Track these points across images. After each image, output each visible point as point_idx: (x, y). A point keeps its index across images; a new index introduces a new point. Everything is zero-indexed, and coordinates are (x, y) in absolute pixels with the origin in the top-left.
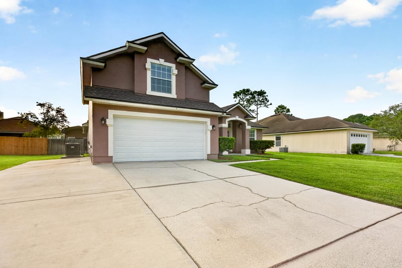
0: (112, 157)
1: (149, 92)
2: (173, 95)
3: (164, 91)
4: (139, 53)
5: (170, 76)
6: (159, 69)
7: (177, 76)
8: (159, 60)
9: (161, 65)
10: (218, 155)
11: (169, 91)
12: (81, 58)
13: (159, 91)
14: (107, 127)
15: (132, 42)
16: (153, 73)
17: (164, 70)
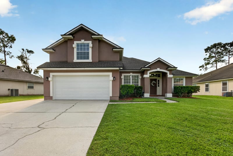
0: (52, 97)
1: (75, 60)
2: (90, 60)
3: (84, 59)
4: (70, 40)
5: (88, 49)
6: (81, 46)
7: (92, 48)
8: (81, 41)
9: (82, 43)
10: (119, 97)
11: (88, 58)
12: (42, 49)
13: (81, 59)
14: (49, 82)
15: (65, 35)
16: (78, 49)
17: (84, 46)
